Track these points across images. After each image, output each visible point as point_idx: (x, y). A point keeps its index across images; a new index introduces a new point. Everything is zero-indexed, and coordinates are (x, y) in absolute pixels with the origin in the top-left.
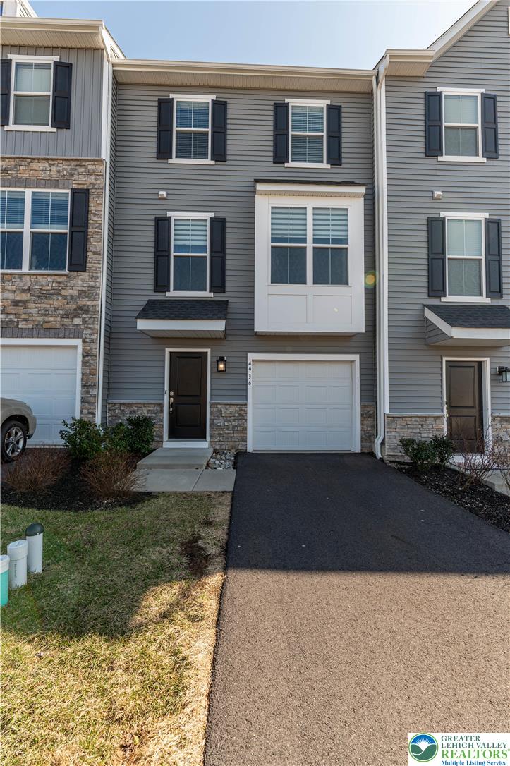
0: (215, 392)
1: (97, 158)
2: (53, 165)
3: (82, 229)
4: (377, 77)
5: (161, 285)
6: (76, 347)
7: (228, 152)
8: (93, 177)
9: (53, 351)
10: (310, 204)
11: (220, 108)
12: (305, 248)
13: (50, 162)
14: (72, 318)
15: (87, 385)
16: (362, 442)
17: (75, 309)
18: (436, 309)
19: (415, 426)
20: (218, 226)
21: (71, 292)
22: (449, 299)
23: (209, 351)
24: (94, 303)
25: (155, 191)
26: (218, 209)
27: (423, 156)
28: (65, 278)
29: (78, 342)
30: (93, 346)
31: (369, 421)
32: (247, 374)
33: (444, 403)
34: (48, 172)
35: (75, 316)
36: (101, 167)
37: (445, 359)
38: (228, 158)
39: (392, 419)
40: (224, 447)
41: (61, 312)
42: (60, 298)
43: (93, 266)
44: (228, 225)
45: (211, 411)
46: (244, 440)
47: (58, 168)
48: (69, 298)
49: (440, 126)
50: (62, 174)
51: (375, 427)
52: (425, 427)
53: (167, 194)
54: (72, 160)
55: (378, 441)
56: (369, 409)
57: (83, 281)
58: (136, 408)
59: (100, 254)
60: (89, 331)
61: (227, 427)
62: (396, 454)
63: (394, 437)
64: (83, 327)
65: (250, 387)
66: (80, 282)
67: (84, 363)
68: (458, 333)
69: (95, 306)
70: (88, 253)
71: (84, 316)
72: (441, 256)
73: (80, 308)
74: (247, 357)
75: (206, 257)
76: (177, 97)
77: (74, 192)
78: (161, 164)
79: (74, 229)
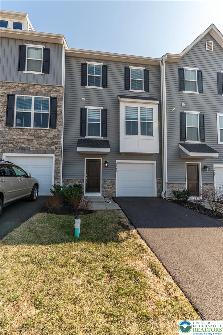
0: (103, 175)
1: (60, 86)
2: (43, 87)
3: (55, 112)
4: (162, 61)
5: (83, 134)
6: (52, 157)
7: (108, 85)
8: (59, 93)
9: (43, 159)
10: (139, 106)
11: (105, 68)
12: (138, 122)
13: (42, 86)
14: (51, 146)
15: (57, 172)
16: (157, 193)
17: (52, 143)
18: (183, 145)
19: (176, 187)
20: (104, 112)
21: (50, 136)
22: (187, 142)
23: (101, 159)
24: (59, 141)
25: (81, 98)
26: (104, 106)
27: (178, 90)
28: (48, 131)
29: (53, 155)
30: (59, 157)
31: (159, 185)
32: (115, 168)
33: (186, 179)
34: (41, 90)
35: (52, 146)
36: (62, 89)
37: (186, 163)
38: (108, 87)
39: (168, 184)
40: (107, 195)
41: (46, 144)
42: (46, 138)
43: (59, 127)
44: (108, 112)
45: (102, 182)
46: (115, 193)
47: (45, 89)
48: (49, 138)
49: (184, 80)
50: (46, 91)
51: (162, 187)
52: (180, 187)
53: (85, 99)
54: (51, 86)
55: (164, 192)
56: (159, 181)
57: (55, 132)
58: (73, 181)
59: (62, 122)
60: (57, 151)
61: (108, 188)
62: (170, 197)
63: (170, 191)
64: (55, 150)
65: (116, 173)
66: (54, 133)
67: (56, 164)
68: (192, 154)
69: (60, 142)
70: (57, 122)
71: (55, 146)
72: (185, 126)
73: (54, 142)
74: (115, 162)
75: (100, 123)
76: (89, 63)
77: (52, 98)
78: (83, 88)
79: (52, 112)
